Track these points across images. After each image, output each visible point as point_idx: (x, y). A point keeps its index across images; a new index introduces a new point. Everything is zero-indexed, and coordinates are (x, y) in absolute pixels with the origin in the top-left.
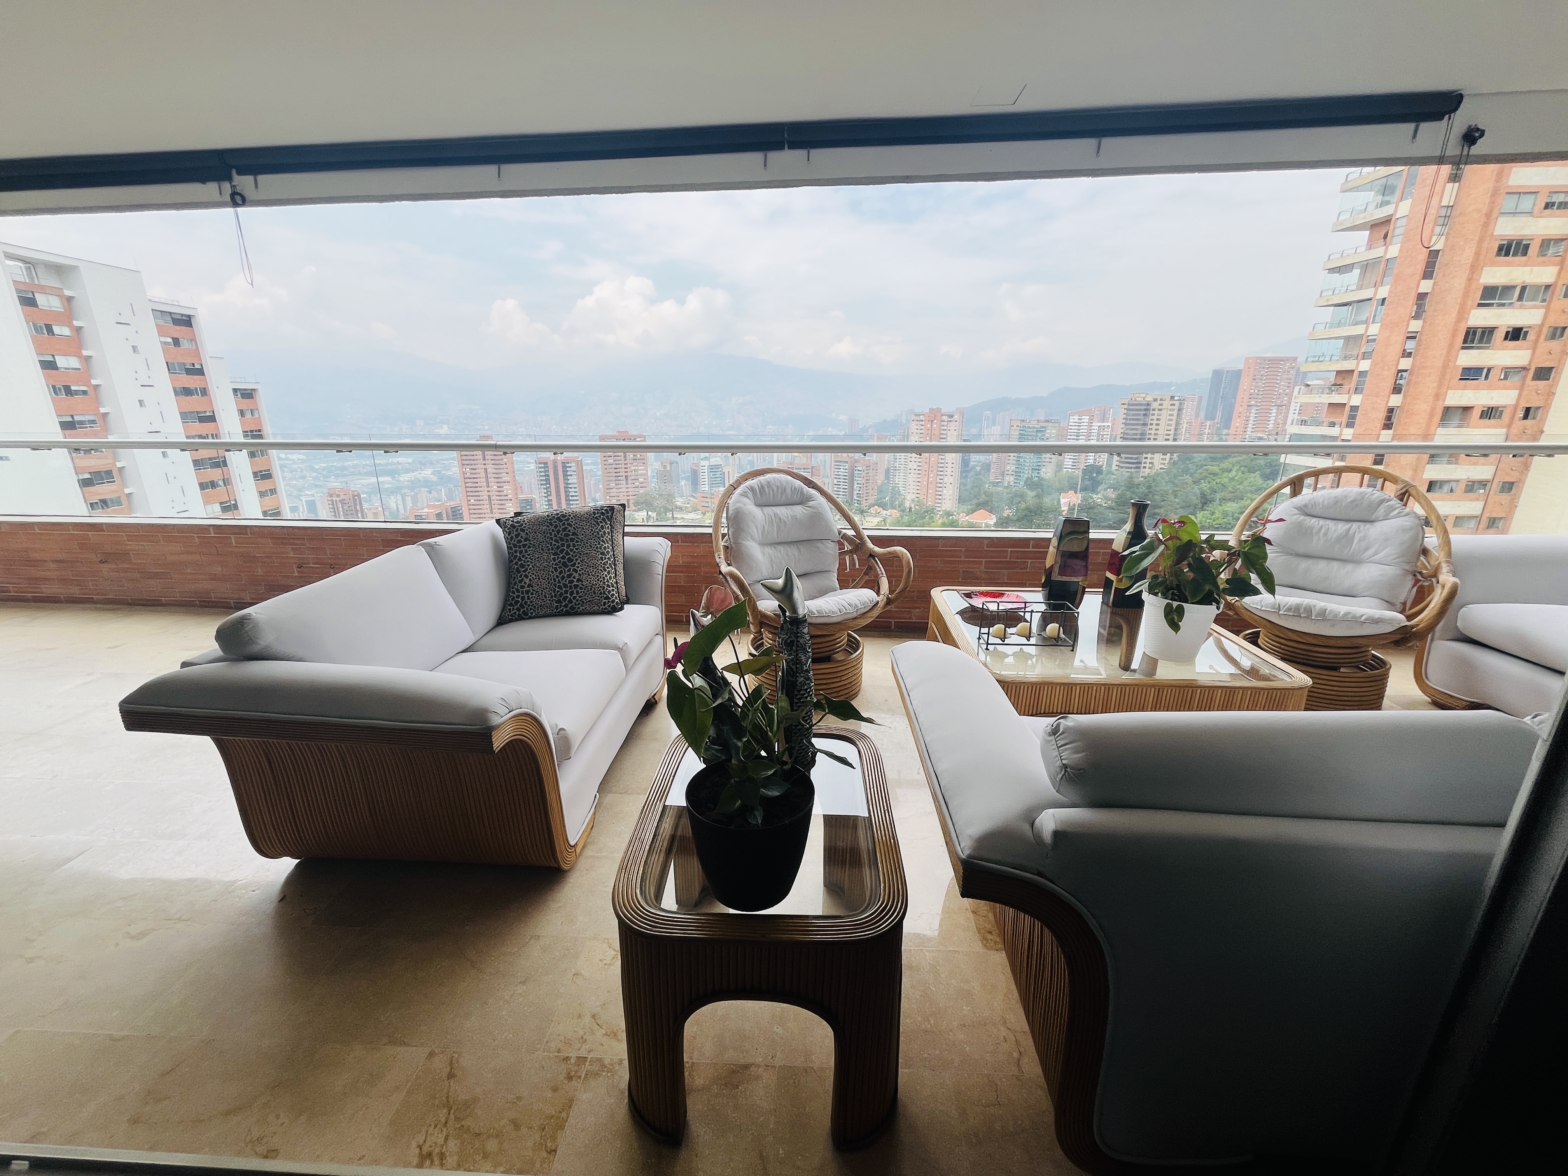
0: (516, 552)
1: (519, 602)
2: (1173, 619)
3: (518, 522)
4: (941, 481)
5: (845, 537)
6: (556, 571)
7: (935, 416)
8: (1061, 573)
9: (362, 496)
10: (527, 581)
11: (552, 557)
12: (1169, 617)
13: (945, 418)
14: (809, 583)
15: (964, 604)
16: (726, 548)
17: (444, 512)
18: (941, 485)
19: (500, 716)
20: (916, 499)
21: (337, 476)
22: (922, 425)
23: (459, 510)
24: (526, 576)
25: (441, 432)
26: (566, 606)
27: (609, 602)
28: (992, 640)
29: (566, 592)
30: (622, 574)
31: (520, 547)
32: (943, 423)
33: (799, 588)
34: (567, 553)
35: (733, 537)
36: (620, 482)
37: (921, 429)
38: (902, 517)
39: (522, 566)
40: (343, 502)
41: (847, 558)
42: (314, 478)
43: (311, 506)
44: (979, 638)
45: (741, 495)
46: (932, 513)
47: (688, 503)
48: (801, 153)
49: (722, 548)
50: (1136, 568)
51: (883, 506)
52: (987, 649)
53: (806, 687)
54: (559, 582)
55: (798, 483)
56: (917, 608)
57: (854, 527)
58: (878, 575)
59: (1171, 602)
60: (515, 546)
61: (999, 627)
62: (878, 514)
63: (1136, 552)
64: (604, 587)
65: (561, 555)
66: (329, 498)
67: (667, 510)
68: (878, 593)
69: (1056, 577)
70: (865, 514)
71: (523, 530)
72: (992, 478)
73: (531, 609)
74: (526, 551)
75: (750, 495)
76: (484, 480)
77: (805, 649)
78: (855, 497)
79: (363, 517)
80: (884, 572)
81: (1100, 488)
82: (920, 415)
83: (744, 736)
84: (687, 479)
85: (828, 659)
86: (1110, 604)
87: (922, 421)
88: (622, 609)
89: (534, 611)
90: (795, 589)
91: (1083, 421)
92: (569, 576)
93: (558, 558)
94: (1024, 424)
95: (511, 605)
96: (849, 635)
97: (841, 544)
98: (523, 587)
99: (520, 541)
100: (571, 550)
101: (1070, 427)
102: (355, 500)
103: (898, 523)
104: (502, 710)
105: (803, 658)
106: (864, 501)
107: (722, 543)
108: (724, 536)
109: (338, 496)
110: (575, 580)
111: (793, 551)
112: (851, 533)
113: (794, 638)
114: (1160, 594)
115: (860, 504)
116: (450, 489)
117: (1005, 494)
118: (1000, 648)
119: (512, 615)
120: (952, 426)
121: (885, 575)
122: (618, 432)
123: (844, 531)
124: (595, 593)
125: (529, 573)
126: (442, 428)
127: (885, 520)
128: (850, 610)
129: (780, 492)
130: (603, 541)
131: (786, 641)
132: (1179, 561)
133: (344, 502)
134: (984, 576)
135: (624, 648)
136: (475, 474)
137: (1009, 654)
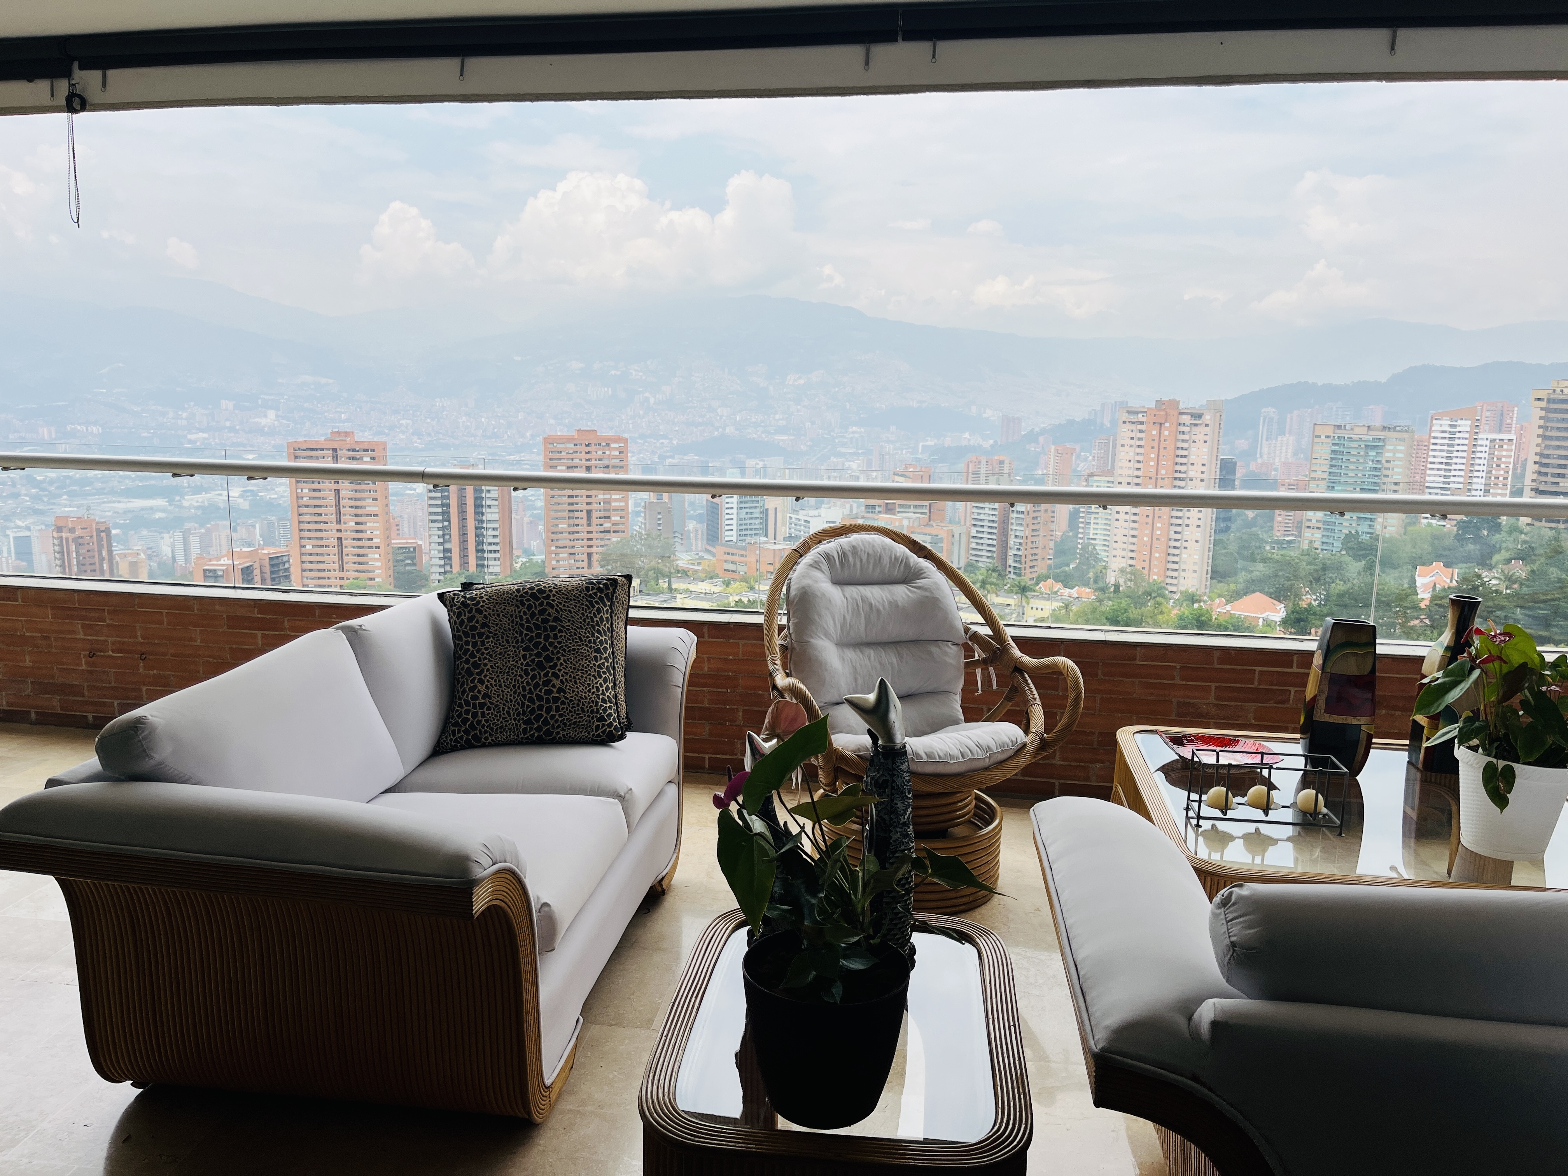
0: (467, 643)
1: (468, 720)
2: (1497, 788)
3: (472, 599)
4: (1178, 536)
5: (975, 637)
6: (527, 674)
7: (1167, 415)
8: (1329, 710)
9: (114, 532)
10: (482, 688)
11: (522, 653)
12: (1491, 785)
13: (1186, 419)
14: (916, 710)
15: (1169, 754)
16: (784, 648)
17: (257, 565)
18: (1177, 544)
19: (483, 869)
20: (1129, 569)
21: (72, 495)
22: (1141, 431)
23: (284, 563)
24: (481, 682)
25: (263, 421)
26: (539, 729)
27: (603, 725)
28: (1206, 811)
29: (540, 708)
30: (622, 683)
31: (474, 637)
32: (1182, 428)
33: (897, 714)
34: (545, 649)
35: (796, 631)
36: (577, 521)
37: (1140, 439)
38: (1100, 601)
39: (476, 665)
40: (78, 542)
41: (979, 672)
42: (35, 498)
43: (23, 548)
44: (1187, 809)
45: (811, 565)
46: (1159, 595)
47: (699, 564)
48: (922, 48)
49: (778, 648)
50: (1436, 705)
51: (1067, 580)
52: (1198, 826)
53: (903, 847)
54: (531, 692)
55: (901, 549)
56: (1097, 761)
57: (990, 620)
58: (1028, 701)
59: (1495, 760)
60: (466, 634)
61: (1218, 791)
62: (1052, 596)
63: (1438, 678)
64: (597, 702)
65: (536, 651)
66: (55, 535)
67: (659, 574)
68: (1026, 731)
69: (1322, 715)
70: (1028, 594)
71: (479, 611)
72: (1278, 535)
73: (486, 732)
74: (483, 643)
75: (825, 566)
76: (333, 510)
77: (903, 792)
78: (1010, 562)
79: (111, 572)
80: (1037, 696)
81: (1496, 558)
82: (1137, 413)
83: (821, 891)
84: (699, 519)
85: (942, 834)
86: (1420, 766)
87: (1142, 423)
88: (621, 737)
89: (491, 735)
90: (892, 708)
91: (1458, 429)
92: (546, 683)
93: (531, 655)
94: (1340, 433)
95: (456, 724)
96: (978, 798)
97: (968, 651)
98: (475, 698)
99: (473, 628)
100: (551, 644)
101: (1433, 441)
102: (100, 539)
103: (1090, 616)
104: (485, 861)
105: (900, 805)
106: (1028, 570)
107: (778, 641)
108: (781, 628)
109: (72, 530)
110: (555, 690)
111: (890, 658)
112: (985, 631)
113: (888, 778)
114: (1480, 750)
115: (1020, 575)
116: (270, 524)
117: (1304, 563)
118: (1221, 826)
119: (456, 741)
120: (1199, 433)
121: (1039, 702)
122: (579, 431)
123: (974, 628)
124: (583, 711)
125: (486, 676)
126: (266, 416)
127: (1066, 607)
128: (979, 754)
129: (872, 561)
130: (599, 632)
131: (877, 781)
132: (1507, 696)
133: (80, 541)
134: (1213, 711)
135: (627, 796)
136: (319, 498)
137: (1235, 834)
